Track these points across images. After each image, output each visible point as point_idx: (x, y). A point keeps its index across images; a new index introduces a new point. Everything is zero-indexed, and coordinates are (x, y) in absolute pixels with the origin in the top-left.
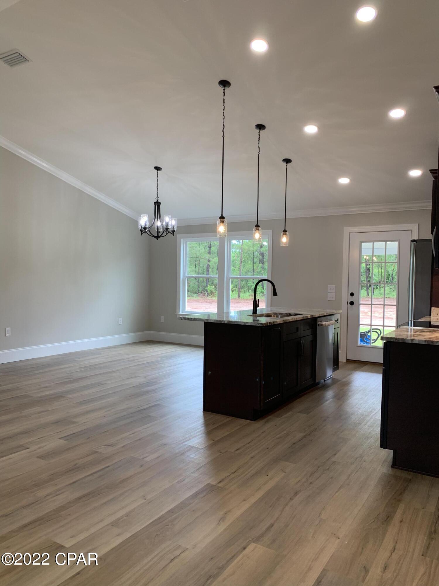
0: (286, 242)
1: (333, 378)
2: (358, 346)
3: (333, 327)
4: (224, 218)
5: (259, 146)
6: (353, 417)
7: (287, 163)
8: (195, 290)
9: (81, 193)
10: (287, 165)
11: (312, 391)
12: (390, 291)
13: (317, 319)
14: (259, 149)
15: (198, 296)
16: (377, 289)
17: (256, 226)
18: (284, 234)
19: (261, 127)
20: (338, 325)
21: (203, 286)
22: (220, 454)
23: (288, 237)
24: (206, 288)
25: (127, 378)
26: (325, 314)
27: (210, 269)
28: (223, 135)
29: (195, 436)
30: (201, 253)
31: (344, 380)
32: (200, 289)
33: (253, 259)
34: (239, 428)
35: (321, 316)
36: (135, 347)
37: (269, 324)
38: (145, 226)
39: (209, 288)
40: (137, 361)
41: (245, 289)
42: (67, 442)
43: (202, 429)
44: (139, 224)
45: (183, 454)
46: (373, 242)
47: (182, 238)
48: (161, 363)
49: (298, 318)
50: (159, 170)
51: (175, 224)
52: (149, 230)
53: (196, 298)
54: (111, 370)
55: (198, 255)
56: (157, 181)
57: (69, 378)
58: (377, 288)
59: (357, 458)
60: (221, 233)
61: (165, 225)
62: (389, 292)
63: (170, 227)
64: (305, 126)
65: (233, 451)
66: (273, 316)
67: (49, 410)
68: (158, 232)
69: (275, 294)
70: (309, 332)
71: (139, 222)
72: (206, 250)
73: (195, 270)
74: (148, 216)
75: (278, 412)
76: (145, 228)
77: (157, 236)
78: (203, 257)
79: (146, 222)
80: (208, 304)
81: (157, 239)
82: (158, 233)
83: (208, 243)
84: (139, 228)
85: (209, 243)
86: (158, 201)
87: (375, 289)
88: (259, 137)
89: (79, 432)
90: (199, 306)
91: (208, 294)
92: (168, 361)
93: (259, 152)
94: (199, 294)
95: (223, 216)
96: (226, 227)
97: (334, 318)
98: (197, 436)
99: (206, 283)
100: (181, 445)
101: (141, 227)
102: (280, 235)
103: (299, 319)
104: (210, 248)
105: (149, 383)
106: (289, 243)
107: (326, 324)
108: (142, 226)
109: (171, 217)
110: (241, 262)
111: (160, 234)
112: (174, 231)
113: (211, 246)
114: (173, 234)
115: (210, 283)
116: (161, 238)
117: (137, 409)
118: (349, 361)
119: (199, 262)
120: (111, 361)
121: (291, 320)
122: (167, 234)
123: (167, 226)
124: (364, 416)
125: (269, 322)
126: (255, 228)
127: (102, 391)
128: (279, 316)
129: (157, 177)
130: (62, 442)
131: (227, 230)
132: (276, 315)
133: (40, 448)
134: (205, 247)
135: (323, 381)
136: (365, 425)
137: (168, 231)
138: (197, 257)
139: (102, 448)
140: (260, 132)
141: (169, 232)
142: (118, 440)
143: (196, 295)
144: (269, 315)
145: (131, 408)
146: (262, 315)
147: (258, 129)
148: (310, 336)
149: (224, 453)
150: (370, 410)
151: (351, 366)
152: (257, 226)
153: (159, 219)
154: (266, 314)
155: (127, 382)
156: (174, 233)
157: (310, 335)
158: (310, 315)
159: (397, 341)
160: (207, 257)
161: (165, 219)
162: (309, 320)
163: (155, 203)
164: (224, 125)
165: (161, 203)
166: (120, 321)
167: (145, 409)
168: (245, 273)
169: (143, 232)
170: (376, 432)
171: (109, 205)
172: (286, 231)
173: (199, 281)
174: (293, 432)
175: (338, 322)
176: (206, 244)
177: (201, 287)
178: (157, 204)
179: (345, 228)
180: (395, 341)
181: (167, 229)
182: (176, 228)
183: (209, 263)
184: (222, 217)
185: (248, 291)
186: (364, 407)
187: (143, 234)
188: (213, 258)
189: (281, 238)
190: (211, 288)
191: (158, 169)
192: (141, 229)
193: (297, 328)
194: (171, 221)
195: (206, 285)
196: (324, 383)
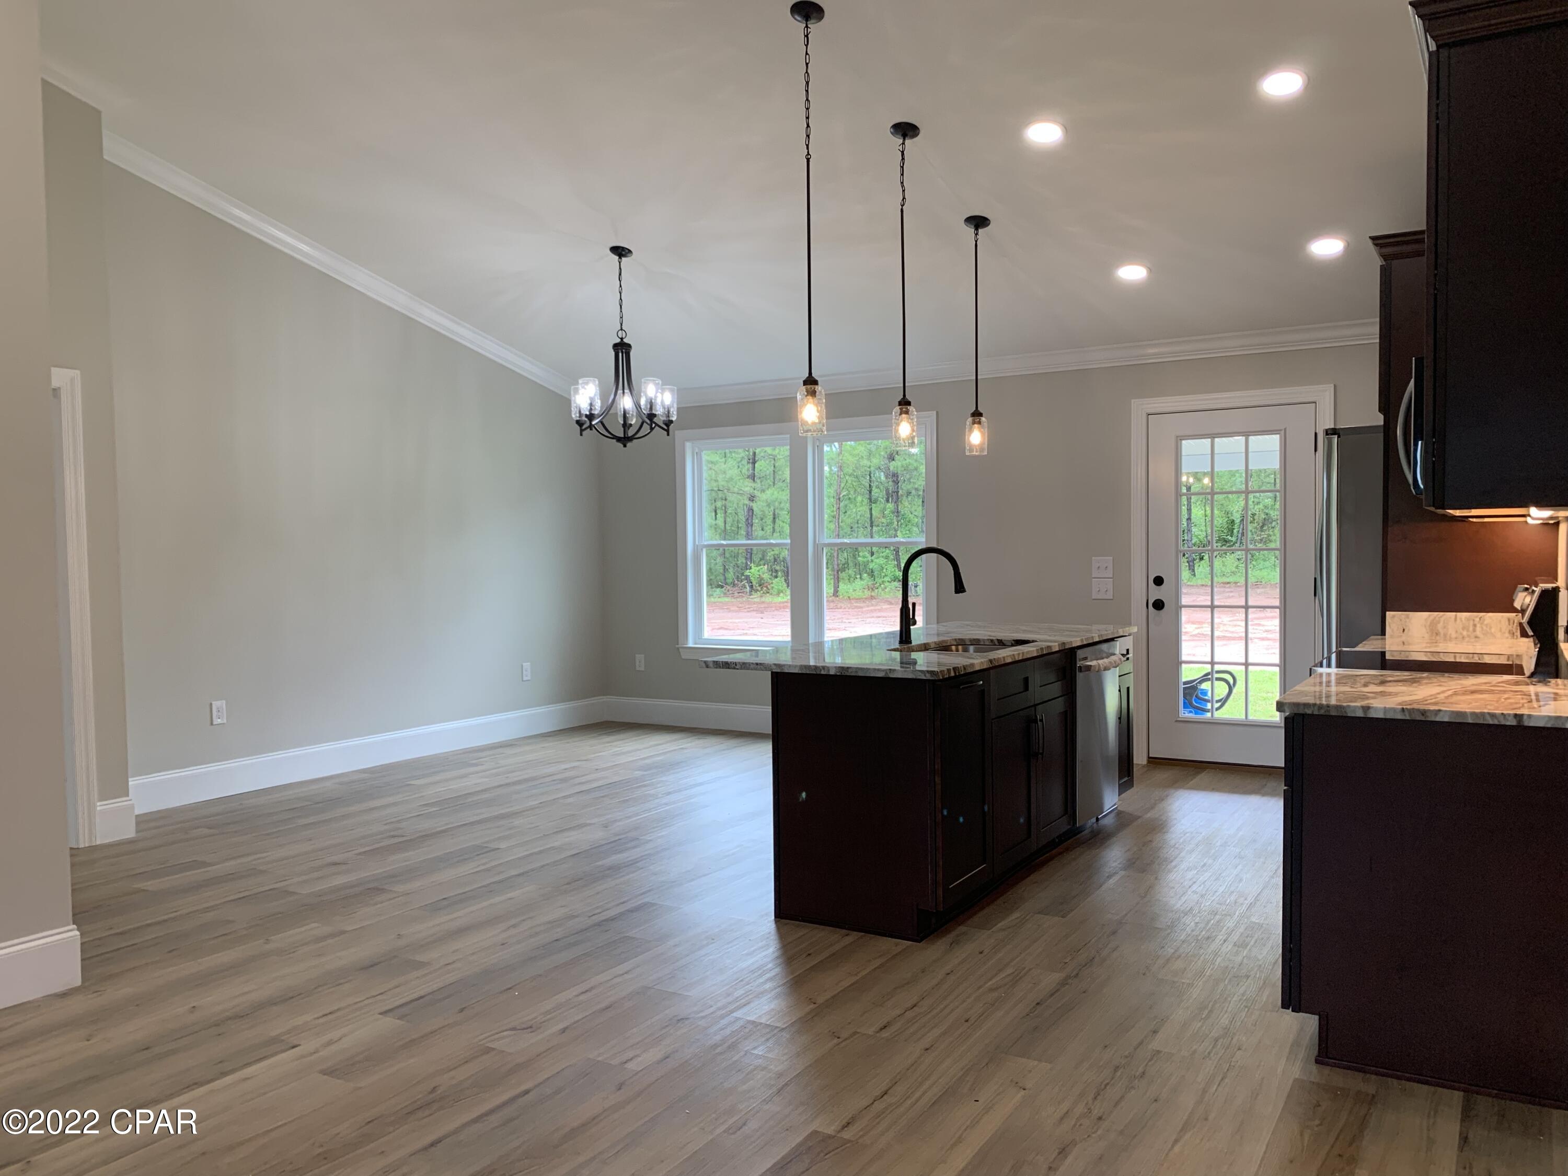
0: (982, 444)
1: (1119, 810)
2: (1177, 721)
3: (1117, 671)
4: (815, 382)
5: (902, 183)
6: (1189, 922)
7: (977, 228)
8: (716, 577)
9: (408, 323)
10: (977, 234)
11: (1067, 850)
12: (1237, 567)
13: (1076, 653)
14: (904, 191)
15: (725, 594)
16: (1203, 562)
17: (900, 404)
18: (974, 423)
19: (906, 130)
20: (1128, 667)
21: (738, 567)
22: (836, 1041)
23: (986, 430)
24: (747, 573)
25: (555, 830)
26: (1097, 639)
27: (754, 521)
28: (808, 154)
29: (762, 993)
30: (731, 479)
31: (1149, 815)
32: (730, 575)
33: (870, 492)
34: (882, 965)
35: (1085, 643)
36: (568, 743)
37: (952, 674)
38: (591, 409)
39: (755, 571)
40: (577, 781)
41: (851, 572)
42: (402, 1023)
43: (778, 970)
44: (573, 405)
45: (733, 1047)
46: (1213, 436)
47: (688, 440)
48: (645, 786)
49: (1028, 652)
50: (625, 256)
51: (673, 402)
52: (601, 422)
53: (720, 600)
54: (507, 810)
55: (723, 483)
56: (621, 286)
57: (394, 836)
58: (1202, 559)
59: (1216, 1040)
60: (808, 424)
61: (646, 405)
62: (1234, 569)
63: (659, 411)
64: (1029, 124)
65: (870, 1032)
66: (954, 648)
67: (343, 932)
68: (626, 426)
69: (960, 587)
70: (1056, 689)
71: (573, 398)
72: (744, 471)
73: (716, 525)
74: (597, 382)
75: (980, 914)
76: (591, 417)
77: (623, 436)
78: (736, 490)
79: (592, 399)
80: (754, 614)
81: (625, 446)
82: (627, 429)
83: (748, 451)
84: (574, 416)
85: (751, 450)
86: (625, 340)
87: (1197, 560)
88: (903, 159)
89: (435, 991)
90: (730, 621)
91: (751, 587)
92: (664, 779)
93: (904, 198)
94: (729, 587)
95: (813, 377)
96: (821, 407)
97: (1119, 647)
98: (766, 991)
99: (746, 558)
100: (724, 1022)
101: (580, 412)
102: (965, 424)
103: (1029, 656)
104: (754, 463)
105: (617, 844)
106: (988, 445)
107: (1099, 665)
108: (582, 412)
109: (663, 385)
110: (839, 499)
111: (631, 433)
112: (668, 423)
113: (756, 459)
114: (668, 431)
115: (756, 558)
116: (635, 441)
117: (594, 918)
118: (1155, 762)
119: (724, 502)
120: (508, 785)
121: (1009, 660)
122: (652, 429)
123: (651, 408)
124: (1218, 917)
125: (954, 669)
126: (898, 408)
127: (488, 870)
128: (971, 648)
129: (620, 274)
130: (389, 1022)
131: (824, 416)
132: (963, 644)
133: (330, 1043)
134: (739, 463)
135: (1094, 820)
136: (1225, 941)
137: (655, 423)
138: (719, 490)
139: (503, 1038)
140: (903, 143)
141: (657, 425)
142: (548, 1012)
143: (718, 590)
144: (943, 648)
145: (577, 916)
146: (925, 647)
147: (900, 137)
148: (1060, 698)
149: (846, 1039)
150: (1233, 898)
151: (1162, 775)
152: (905, 403)
153: (627, 391)
154: (935, 643)
155: (558, 841)
156: (671, 427)
157: (1058, 697)
158: (1055, 642)
159: (1322, 712)
160: (747, 489)
161: (646, 388)
162: (1056, 655)
163: (616, 346)
164: (808, 126)
165: (632, 345)
166: (526, 671)
167: (613, 919)
168: (849, 529)
169: (584, 427)
170: (1258, 960)
171: (487, 355)
172: (981, 415)
173: (727, 555)
174: (1030, 970)
175: (1128, 659)
176: (743, 454)
177: (731, 570)
178: (622, 348)
179: (1135, 403)
180: (1316, 713)
181: (651, 416)
182: (675, 413)
183: (751, 504)
184: (810, 381)
185: (858, 576)
186: (1216, 892)
187: (584, 433)
188: (763, 491)
189: (967, 433)
190: (759, 571)
191: (620, 252)
192: (578, 419)
193: (1026, 680)
194: (662, 394)
195: (746, 563)
196: (1095, 825)
